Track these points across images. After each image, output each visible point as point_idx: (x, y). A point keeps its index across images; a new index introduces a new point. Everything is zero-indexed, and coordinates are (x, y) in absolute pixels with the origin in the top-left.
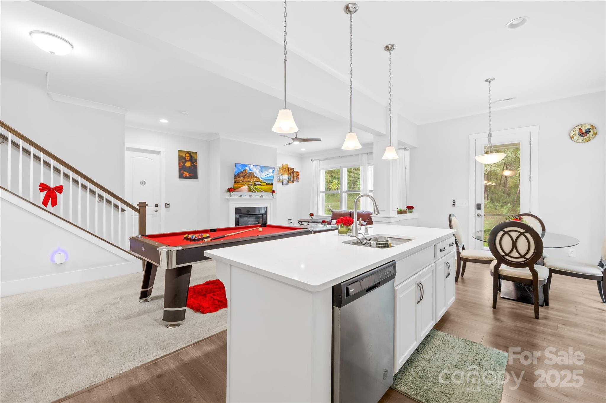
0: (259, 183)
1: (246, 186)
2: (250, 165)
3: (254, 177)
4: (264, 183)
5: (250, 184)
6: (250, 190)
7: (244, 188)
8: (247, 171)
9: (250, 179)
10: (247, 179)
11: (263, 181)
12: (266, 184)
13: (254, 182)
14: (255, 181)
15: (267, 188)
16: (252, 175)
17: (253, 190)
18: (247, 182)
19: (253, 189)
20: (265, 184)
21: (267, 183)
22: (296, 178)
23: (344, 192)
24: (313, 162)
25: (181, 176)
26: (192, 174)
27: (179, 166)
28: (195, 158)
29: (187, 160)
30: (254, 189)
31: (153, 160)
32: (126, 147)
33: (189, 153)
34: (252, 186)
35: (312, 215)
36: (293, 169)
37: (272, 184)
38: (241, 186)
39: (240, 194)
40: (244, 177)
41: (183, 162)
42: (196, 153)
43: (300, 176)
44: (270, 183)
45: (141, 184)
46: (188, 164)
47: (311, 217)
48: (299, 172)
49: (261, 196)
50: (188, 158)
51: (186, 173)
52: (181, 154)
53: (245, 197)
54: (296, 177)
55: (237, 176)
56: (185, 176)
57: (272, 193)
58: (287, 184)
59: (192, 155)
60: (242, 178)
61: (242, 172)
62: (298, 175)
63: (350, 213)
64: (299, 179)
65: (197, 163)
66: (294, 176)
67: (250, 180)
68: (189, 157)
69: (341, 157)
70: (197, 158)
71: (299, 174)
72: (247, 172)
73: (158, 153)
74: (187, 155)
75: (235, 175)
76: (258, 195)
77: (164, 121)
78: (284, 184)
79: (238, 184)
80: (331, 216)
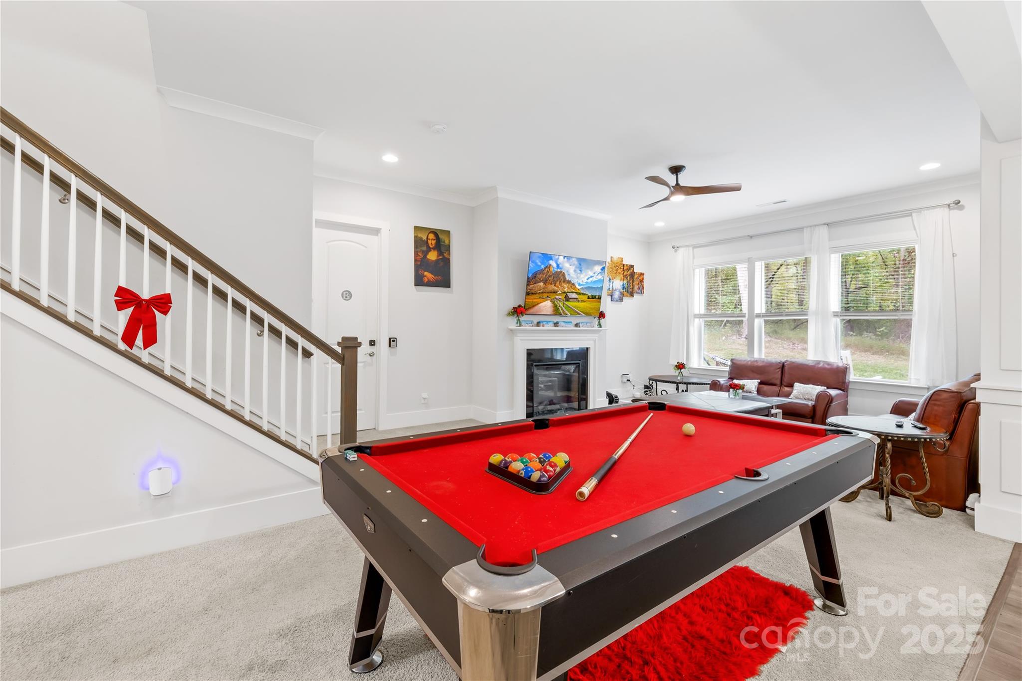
0: (574, 296)
1: (549, 301)
2: (559, 256)
3: (564, 282)
4: (584, 294)
5: (557, 297)
6: (557, 312)
7: (545, 306)
8: (552, 269)
9: (558, 287)
10: (552, 287)
11: (582, 292)
12: (589, 298)
13: (565, 293)
14: (566, 290)
15: (590, 306)
16: (562, 278)
17: (561, 311)
18: (551, 293)
19: (561, 308)
20: (585, 298)
21: (590, 294)
22: (637, 287)
23: (758, 316)
24: (676, 251)
25: (419, 281)
26: (440, 277)
27: (416, 260)
28: (447, 242)
29: (431, 247)
30: (564, 308)
31: (366, 247)
32: (316, 220)
33: (435, 232)
34: (560, 301)
35: (680, 366)
36: (632, 266)
37: (600, 298)
38: (539, 300)
39: (535, 319)
40: (545, 282)
41: (423, 252)
42: (448, 233)
43: (646, 283)
44: (595, 296)
45: (343, 298)
46: (433, 256)
47: (679, 371)
48: (643, 274)
49: (577, 325)
50: (431, 243)
51: (428, 275)
52: (420, 235)
53: (545, 325)
54: (639, 284)
55: (531, 280)
56: (426, 283)
57: (599, 317)
58: (621, 300)
59: (441, 236)
60: (542, 284)
61: (542, 271)
62: (642, 281)
63: (781, 365)
64: (643, 288)
65: (449, 254)
66: (633, 282)
67: (556, 288)
68: (435, 241)
69: (751, 237)
70: (450, 243)
71: (643, 279)
72: (551, 272)
73: (376, 231)
74: (431, 236)
75: (528, 278)
76: (571, 322)
77: (390, 158)
78: (615, 300)
79: (534, 296)
80: (727, 369)
